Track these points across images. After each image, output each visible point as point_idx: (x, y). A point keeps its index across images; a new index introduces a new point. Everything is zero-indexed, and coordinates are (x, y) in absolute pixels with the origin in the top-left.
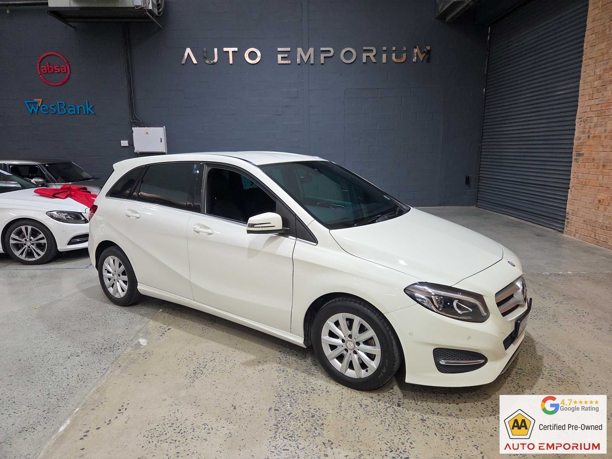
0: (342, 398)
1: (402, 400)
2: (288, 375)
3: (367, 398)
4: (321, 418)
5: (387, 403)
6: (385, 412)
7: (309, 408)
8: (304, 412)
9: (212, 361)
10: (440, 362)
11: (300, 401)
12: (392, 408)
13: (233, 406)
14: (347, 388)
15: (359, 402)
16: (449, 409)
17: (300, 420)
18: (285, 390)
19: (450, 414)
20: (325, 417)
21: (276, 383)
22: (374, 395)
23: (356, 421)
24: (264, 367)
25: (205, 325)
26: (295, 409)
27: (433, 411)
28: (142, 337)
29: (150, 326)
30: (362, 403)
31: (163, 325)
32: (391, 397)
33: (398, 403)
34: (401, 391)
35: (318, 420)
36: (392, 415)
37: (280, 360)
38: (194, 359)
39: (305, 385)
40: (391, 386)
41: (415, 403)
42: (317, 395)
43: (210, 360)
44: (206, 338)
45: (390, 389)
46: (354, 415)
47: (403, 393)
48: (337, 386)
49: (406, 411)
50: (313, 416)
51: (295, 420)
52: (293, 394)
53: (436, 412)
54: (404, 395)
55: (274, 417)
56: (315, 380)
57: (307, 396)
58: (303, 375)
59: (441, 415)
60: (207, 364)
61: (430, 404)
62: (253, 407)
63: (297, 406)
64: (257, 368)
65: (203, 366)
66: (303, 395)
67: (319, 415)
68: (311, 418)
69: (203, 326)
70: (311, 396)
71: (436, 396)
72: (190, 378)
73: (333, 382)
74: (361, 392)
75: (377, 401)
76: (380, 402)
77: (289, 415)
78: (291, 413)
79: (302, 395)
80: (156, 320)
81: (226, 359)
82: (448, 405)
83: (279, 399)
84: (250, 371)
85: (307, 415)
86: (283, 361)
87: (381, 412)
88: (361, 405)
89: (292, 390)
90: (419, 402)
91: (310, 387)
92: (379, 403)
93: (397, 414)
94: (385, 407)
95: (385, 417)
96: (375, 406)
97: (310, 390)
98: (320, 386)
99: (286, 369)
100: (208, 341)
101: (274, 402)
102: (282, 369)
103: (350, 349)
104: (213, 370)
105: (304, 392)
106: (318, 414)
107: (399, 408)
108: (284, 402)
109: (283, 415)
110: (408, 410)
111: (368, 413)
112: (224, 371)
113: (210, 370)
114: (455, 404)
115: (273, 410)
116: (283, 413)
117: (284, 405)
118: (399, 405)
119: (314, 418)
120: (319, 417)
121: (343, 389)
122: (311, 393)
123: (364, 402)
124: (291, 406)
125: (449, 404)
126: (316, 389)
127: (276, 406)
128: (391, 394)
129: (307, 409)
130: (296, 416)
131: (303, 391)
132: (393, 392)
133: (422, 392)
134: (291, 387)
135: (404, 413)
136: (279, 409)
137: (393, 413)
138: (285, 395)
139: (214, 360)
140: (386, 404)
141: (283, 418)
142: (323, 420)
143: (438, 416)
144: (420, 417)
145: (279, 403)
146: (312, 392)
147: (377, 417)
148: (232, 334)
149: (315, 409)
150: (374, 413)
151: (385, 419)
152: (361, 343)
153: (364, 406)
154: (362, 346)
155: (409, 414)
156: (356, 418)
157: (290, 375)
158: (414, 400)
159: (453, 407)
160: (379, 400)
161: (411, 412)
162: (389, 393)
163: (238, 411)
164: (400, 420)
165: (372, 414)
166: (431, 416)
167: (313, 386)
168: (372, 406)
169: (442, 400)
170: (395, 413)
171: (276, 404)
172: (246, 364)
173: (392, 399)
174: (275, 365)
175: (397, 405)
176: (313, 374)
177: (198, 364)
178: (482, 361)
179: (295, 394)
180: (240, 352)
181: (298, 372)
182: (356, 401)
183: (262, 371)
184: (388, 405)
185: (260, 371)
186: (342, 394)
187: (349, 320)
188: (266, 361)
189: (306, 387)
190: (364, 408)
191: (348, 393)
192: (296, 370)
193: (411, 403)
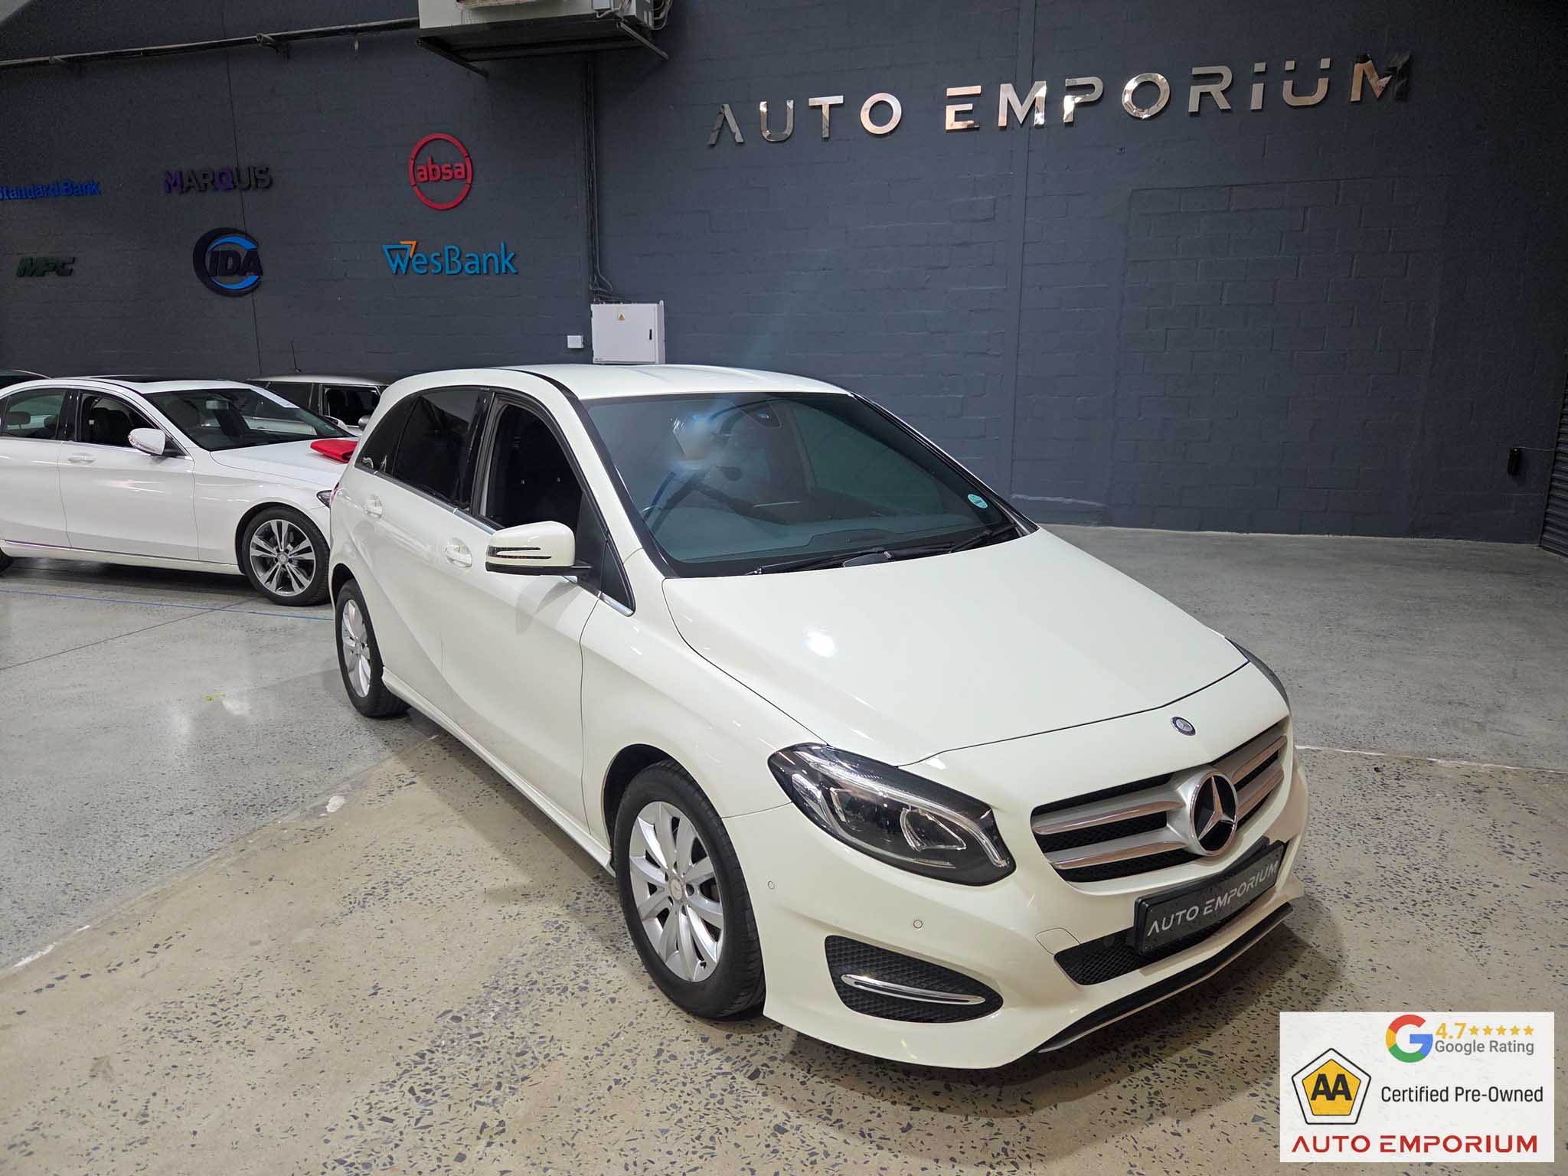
0: (631, 1024)
1: (773, 1065)
2: (559, 940)
3: (692, 1039)
4: (535, 1063)
5: (730, 1063)
6: (705, 1084)
7: (531, 1031)
8: (512, 1038)
9: (429, 872)
10: (843, 978)
11: (527, 1010)
13: (375, 987)
14: (667, 1000)
15: (661, 1044)
16: (879, 1116)
17: (483, 1057)
18: (521, 974)
19: (867, 1131)
20: (546, 1063)
21: (515, 954)
22: (717, 1034)
23: (610, 1088)
24: (522, 910)
26: (498, 1026)
27: (830, 1111)
28: (343, 793)
29: (380, 770)
30: (666, 1049)
31: (407, 772)
32: (755, 1049)
33: (757, 1070)
35: (524, 1066)
36: (713, 1096)
37: (577, 898)
38: (397, 863)
39: (576, 973)
41: (802, 1079)
42: (578, 1004)
43: (428, 870)
46: (618, 1074)
47: (796, 1044)
48: (648, 992)
49: (760, 1094)
50: (521, 1054)
51: (474, 1052)
52: (528, 988)
53: (834, 1119)
54: (791, 1053)
55: (435, 1034)
56: (609, 965)
57: (557, 1000)
58: (596, 945)
59: (841, 1127)
60: (411, 879)
61: (840, 1091)
62: (414, 999)
63: (509, 1020)
64: (509, 908)
65: (400, 882)
66: (549, 998)
67: (537, 1055)
68: (514, 1056)
70: (564, 1004)
72: (350, 903)
73: (648, 978)
74: (691, 1019)
75: (708, 1051)
76: (714, 1056)
77: (473, 1036)
78: (480, 1035)
79: (547, 995)
80: (402, 758)
81: (463, 874)
82: (886, 1105)
83: (484, 995)
84: (488, 911)
85: (513, 1046)
86: (581, 903)
87: (693, 1082)
88: (660, 1053)
89: (535, 976)
90: (814, 1080)
91: (580, 981)
92: (707, 1058)
93: (727, 1097)
94: (714, 1072)
95: (688, 1098)
96: (693, 1062)
97: (576, 987)
98: (609, 982)
99: (569, 925)
100: (465, 824)
101: (469, 998)
102: (560, 923)
103: (675, 900)
104: (412, 894)
105: (558, 989)
106: (536, 1050)
107: (748, 1083)
108: (490, 1004)
109: (459, 1034)
110: (764, 1094)
111: (658, 1076)
112: (432, 903)
113: (405, 894)
114: (908, 1108)
115: (449, 1016)
116: (465, 1030)
117: (482, 1011)
118: (754, 1075)
119: (519, 1059)
120: (533, 1057)
121: (654, 1000)
122: (569, 995)
123: (677, 1048)
124: (495, 1017)
125: (894, 1103)
126: (592, 988)
127: (463, 1009)
128: (763, 1041)
129: (525, 1032)
130: (485, 1044)
131: (555, 987)
132: (771, 1037)
134: (540, 970)
135: (748, 1099)
136: (463, 1017)
137: (719, 1092)
138: (510, 986)
139: (435, 871)
140: (725, 1065)
141: (453, 1042)
142: (536, 1068)
143: (828, 1129)
144: (780, 1120)
145: (477, 1003)
146: (573, 994)
147: (668, 1094)
149: (541, 1037)
150: (672, 1080)
151: (685, 1102)
152: (695, 888)
153: (665, 1056)
154: (697, 897)
155: (756, 1105)
156: (618, 1081)
157: (564, 940)
159: (894, 1116)
160: (718, 1050)
161: (768, 1101)
162: (760, 1036)
163: (374, 1003)
164: (721, 1115)
165: (665, 1082)
166: (810, 1124)
167: (591, 979)
168: (685, 1060)
170: (726, 1093)
171: (470, 1004)
172: (493, 895)
173: (751, 1056)
174: (556, 908)
175: (749, 1074)
176: (618, 949)
177: (395, 875)
178: (977, 1000)
179: (531, 990)
180: (506, 863)
181: (589, 937)
182: (658, 1040)
183: (512, 919)
184: (726, 1067)
185: (507, 917)
186: (641, 1015)
187: (675, 823)
188: (543, 896)
189: (573, 976)
190: (659, 1063)
191: (658, 1014)
192: (588, 932)
193: (792, 1076)
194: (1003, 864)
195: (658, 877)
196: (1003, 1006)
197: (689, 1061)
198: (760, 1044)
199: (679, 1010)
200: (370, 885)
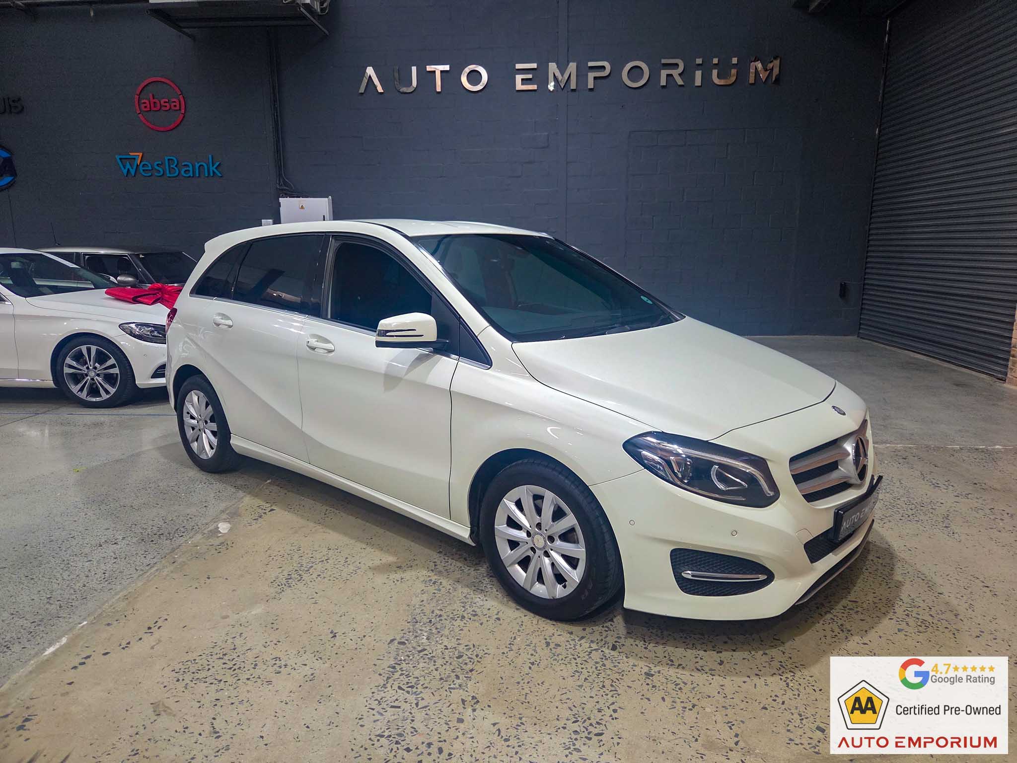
0: (519, 631)
1: (622, 641)
2: (440, 590)
3: (562, 633)
4: (472, 660)
5: (595, 644)
6: (587, 657)
7: (457, 643)
8: (447, 649)
9: (323, 561)
10: (683, 574)
11: (446, 632)
12: (600, 651)
13: (332, 632)
14: (532, 615)
15: (546, 639)
16: (701, 659)
17: (435, 662)
18: (428, 612)
19: (700, 668)
20: (479, 660)
21: (416, 601)
22: (577, 629)
23: (530, 668)
24: (403, 576)
25: (332, 506)
26: (433, 643)
27: (672, 661)
28: (225, 520)
29: (243, 504)
30: (550, 641)
31: (264, 504)
32: (605, 634)
33: (613, 645)
34: (625, 625)
35: (466, 664)
36: (597, 663)
37: (435, 565)
38: (296, 557)
39: (463, 607)
40: (611, 616)
41: (644, 646)
42: (477, 624)
43: (321, 560)
44: (325, 526)
45: (607, 621)
46: (530, 659)
47: (627, 628)
48: (518, 611)
49: (624, 658)
50: (459, 657)
51: (427, 660)
52: (438, 619)
53: (677, 664)
54: (628, 633)
55: (393, 654)
56: (482, 600)
57: (462, 624)
58: (466, 590)
59: (683, 668)
60: (312, 567)
61: (670, 649)
62: (364, 636)
63: (438, 639)
64: (393, 576)
65: (306, 569)
66: (456, 623)
67: (470, 656)
68: (455, 659)
69: (328, 508)
70: (468, 625)
71: (686, 638)
72: (279, 585)
73: (512, 604)
74: (554, 623)
75: (577, 639)
76: (583, 641)
77: (420, 652)
78: (424, 650)
79: (453, 622)
80: (256, 496)
81: (347, 560)
82: (702, 653)
83: (411, 627)
84: (380, 579)
85: (451, 654)
86: (440, 568)
87: (579, 657)
88: (548, 644)
89: (439, 613)
90: (651, 646)
91: (470, 610)
92: (579, 643)
93: (605, 662)
94: (589, 650)
95: (583, 666)
96: (572, 646)
97: (469, 615)
98: (489, 609)
99: (440, 581)
100: (328, 531)
101: (402, 630)
102: (434, 580)
103: (538, 548)
104: (319, 575)
105: (458, 617)
106: (468, 653)
107: (613, 653)
108: (419, 632)
109: (410, 652)
110: (627, 657)
111: (556, 657)
112: (337, 579)
113: (314, 576)
114: (715, 652)
115: (396, 642)
116: (412, 649)
117: (416, 637)
118: (614, 648)
119: (460, 660)
120: (469, 658)
121: (525, 616)
122: (468, 620)
123: (556, 639)
124: (428, 639)
125: (705, 651)
126: (479, 613)
127: (403, 637)
128: (607, 629)
129: (453, 644)
130: (432, 655)
131: (456, 616)
132: (610, 626)
133: (661, 629)
134: (439, 608)
135: (618, 661)
136: (406, 642)
137: (598, 660)
138: (425, 620)
139: (326, 560)
140: (592, 645)
141: (409, 657)
142: (475, 663)
143: (677, 670)
144: (646, 669)
145: (409, 632)
146: (470, 619)
147: (568, 665)
148: (370, 523)
149: (466, 646)
150: (566, 658)
151: (582, 668)
152: (556, 538)
153: (552, 646)
154: (558, 543)
155: (626, 663)
156: (533, 664)
157: (443, 590)
158: (643, 642)
159: (709, 657)
160: (583, 638)
161: (632, 661)
162: (603, 627)
163: (338, 641)
164: (609, 672)
165: (562, 659)
166: (665, 670)
167: (476, 609)
168: (566, 645)
169: (693, 644)
170: (603, 660)
171: (405, 634)
172: (377, 569)
173: (606, 637)
174: (425, 572)
175: (610, 648)
176: (482, 590)
177: (299, 565)
178: (762, 577)
179: (441, 620)
180: (373, 550)
181: (459, 586)
182: (542, 637)
183: (399, 582)
184: (594, 646)
185: (396, 581)
186: (522, 625)
187: (538, 498)
188: (411, 566)
189: (463, 609)
190: (551, 649)
191: (532, 623)
192: (456, 583)
193: (637, 645)
194: (772, 494)
195: (522, 535)
196: (775, 579)
197: (569, 646)
198: (607, 631)
199: (543, 619)
200: (286, 573)
